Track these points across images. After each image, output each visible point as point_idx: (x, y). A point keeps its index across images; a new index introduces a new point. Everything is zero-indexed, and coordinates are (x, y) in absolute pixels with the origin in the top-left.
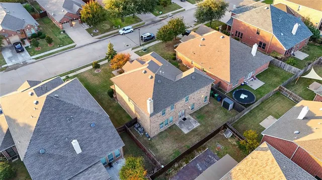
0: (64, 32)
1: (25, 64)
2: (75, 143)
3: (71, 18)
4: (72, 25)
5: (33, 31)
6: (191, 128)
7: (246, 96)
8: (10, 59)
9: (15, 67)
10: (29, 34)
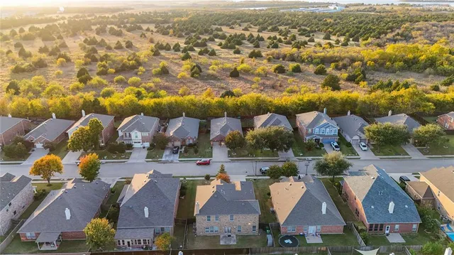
0: (212, 148)
1: (172, 162)
2: (146, 209)
3: (220, 139)
4: (221, 145)
5: (191, 142)
6: (228, 243)
7: (291, 242)
8: (166, 156)
9: (165, 162)
10: (187, 143)
